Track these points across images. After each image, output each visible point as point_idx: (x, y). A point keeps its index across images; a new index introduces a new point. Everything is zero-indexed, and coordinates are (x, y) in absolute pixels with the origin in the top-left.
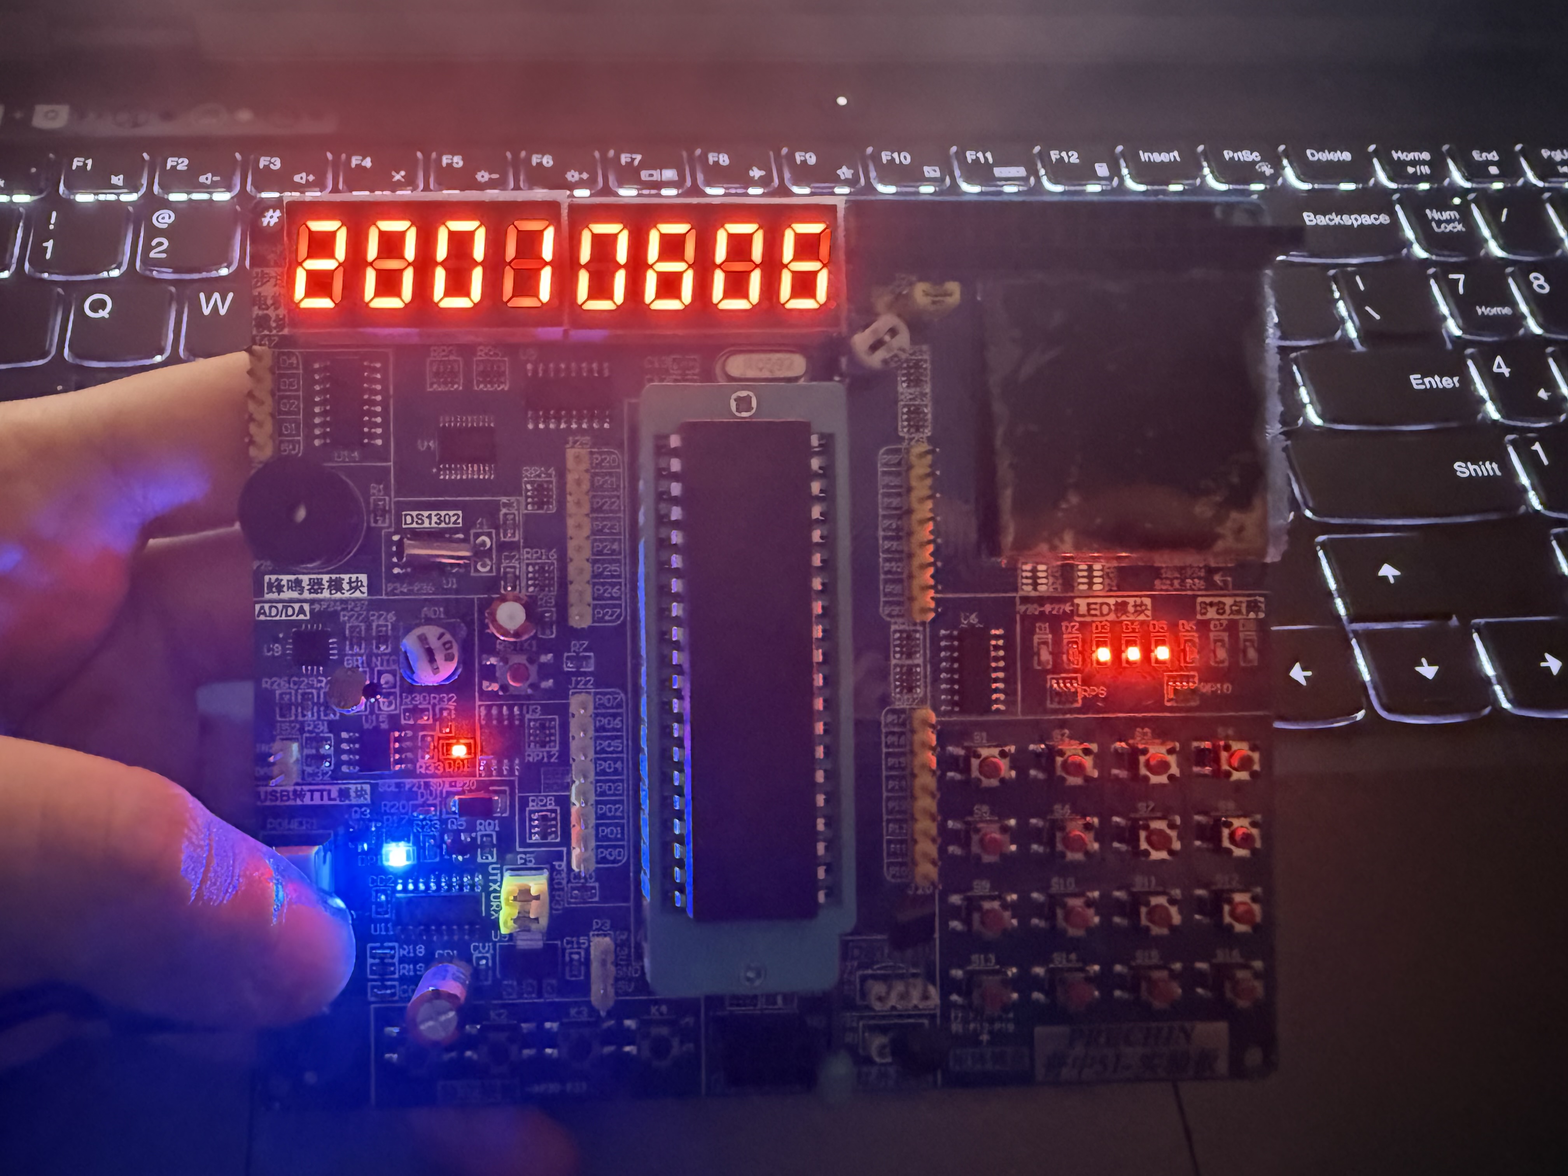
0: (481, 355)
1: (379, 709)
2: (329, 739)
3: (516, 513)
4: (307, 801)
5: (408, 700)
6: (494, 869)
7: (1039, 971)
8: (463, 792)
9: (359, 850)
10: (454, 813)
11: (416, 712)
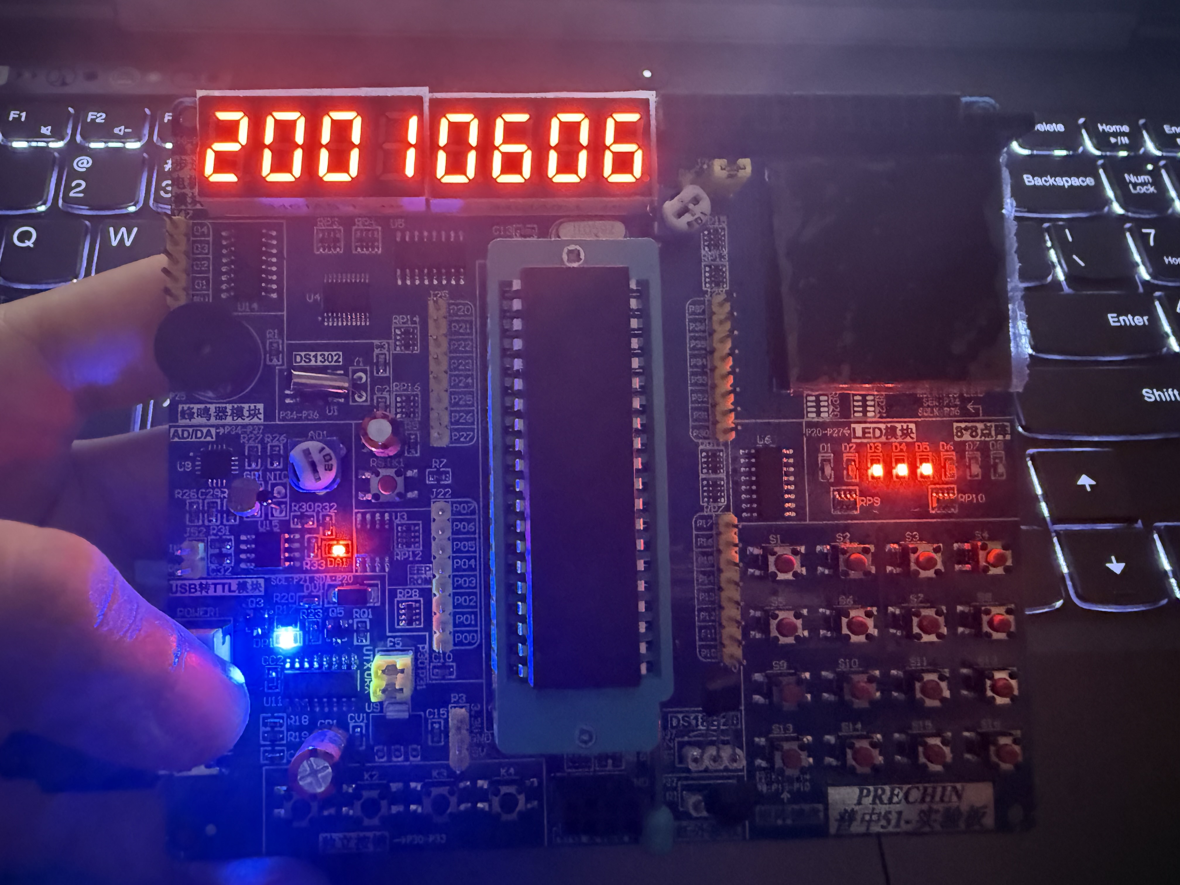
0: (359, 225)
1: (273, 515)
2: (230, 540)
3: (387, 353)
4: (211, 593)
5: (296, 508)
6: (367, 650)
7: (830, 739)
8: (342, 585)
9: (255, 634)
10: (335, 603)
11: (303, 518)
